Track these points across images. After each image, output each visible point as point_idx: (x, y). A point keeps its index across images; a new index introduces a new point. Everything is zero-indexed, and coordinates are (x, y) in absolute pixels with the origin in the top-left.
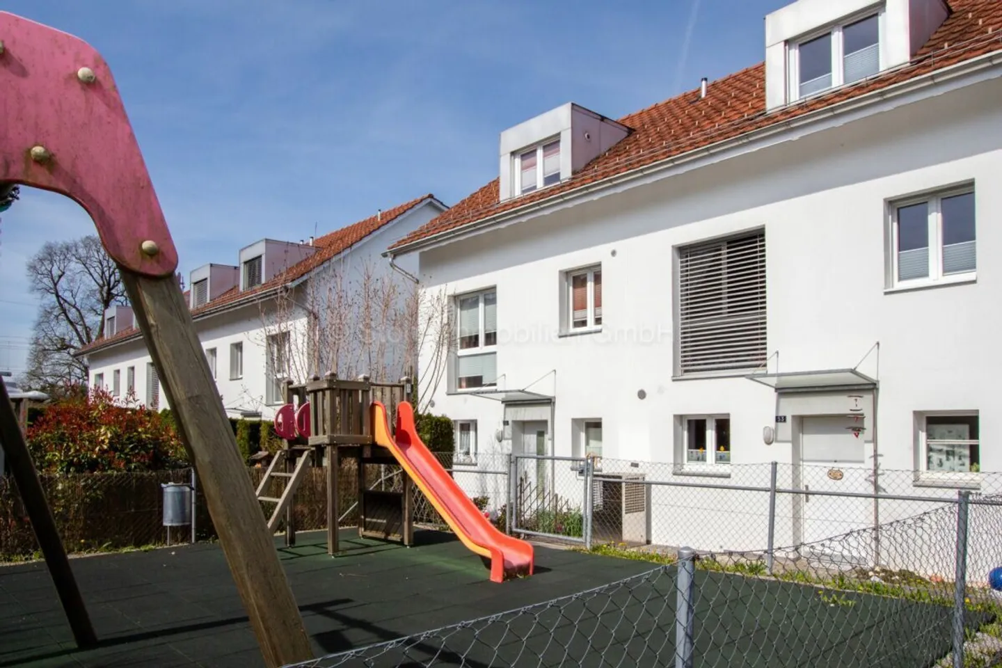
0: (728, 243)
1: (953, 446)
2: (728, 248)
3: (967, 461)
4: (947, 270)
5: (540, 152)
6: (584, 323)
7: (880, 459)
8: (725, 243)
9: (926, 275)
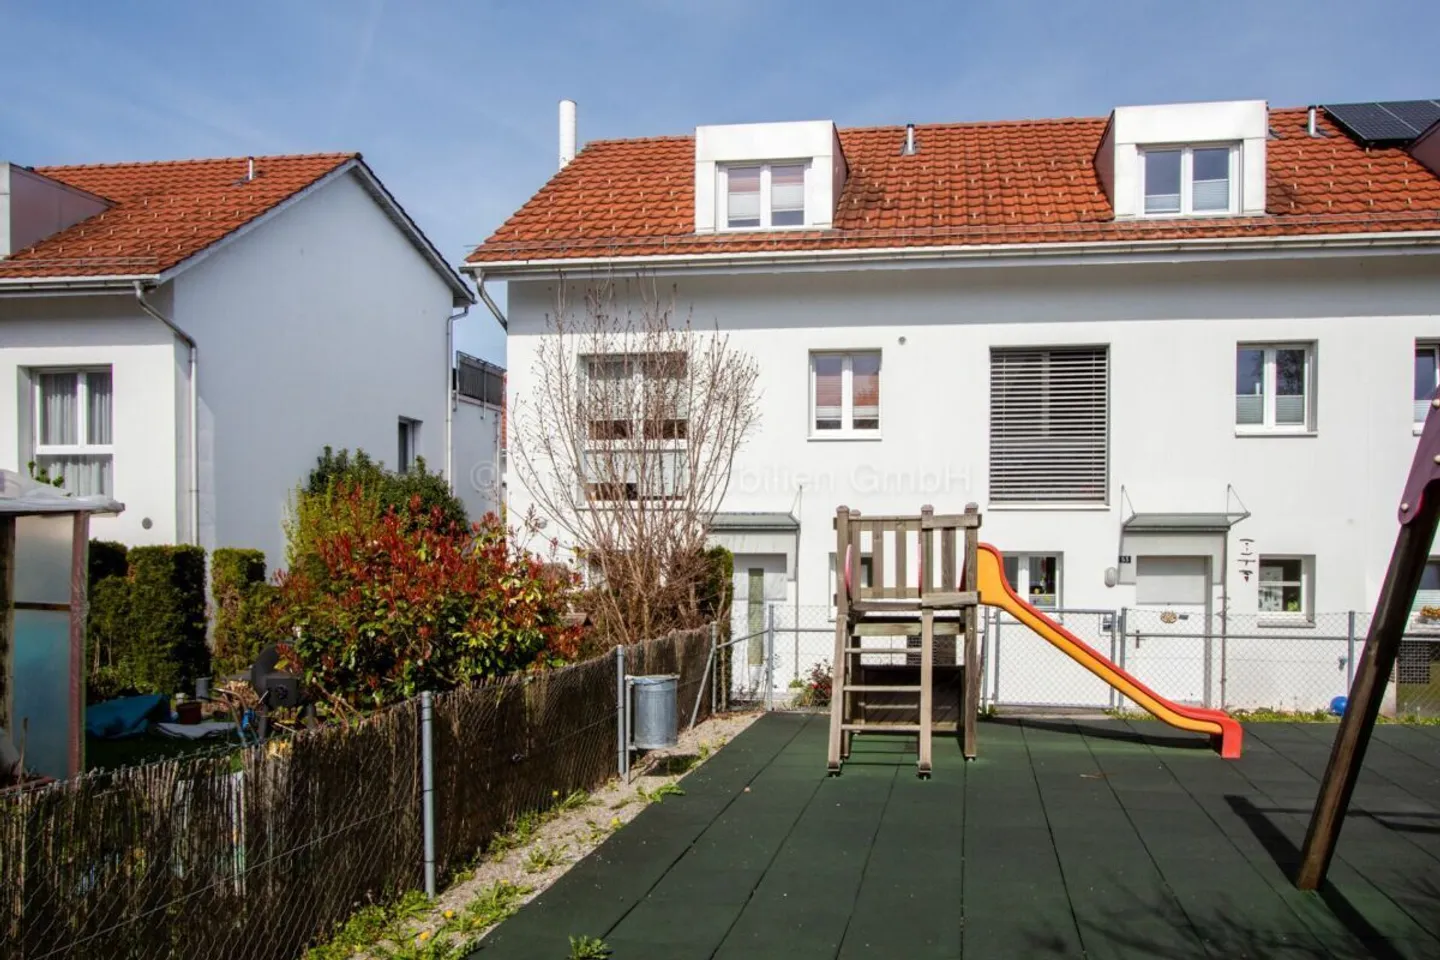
0: (1052, 354)
1: (1270, 588)
2: (1052, 360)
3: (1280, 601)
4: (1280, 420)
5: (766, 175)
6: (837, 425)
7: (1229, 603)
8: (1048, 354)
9: (1261, 421)
